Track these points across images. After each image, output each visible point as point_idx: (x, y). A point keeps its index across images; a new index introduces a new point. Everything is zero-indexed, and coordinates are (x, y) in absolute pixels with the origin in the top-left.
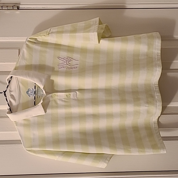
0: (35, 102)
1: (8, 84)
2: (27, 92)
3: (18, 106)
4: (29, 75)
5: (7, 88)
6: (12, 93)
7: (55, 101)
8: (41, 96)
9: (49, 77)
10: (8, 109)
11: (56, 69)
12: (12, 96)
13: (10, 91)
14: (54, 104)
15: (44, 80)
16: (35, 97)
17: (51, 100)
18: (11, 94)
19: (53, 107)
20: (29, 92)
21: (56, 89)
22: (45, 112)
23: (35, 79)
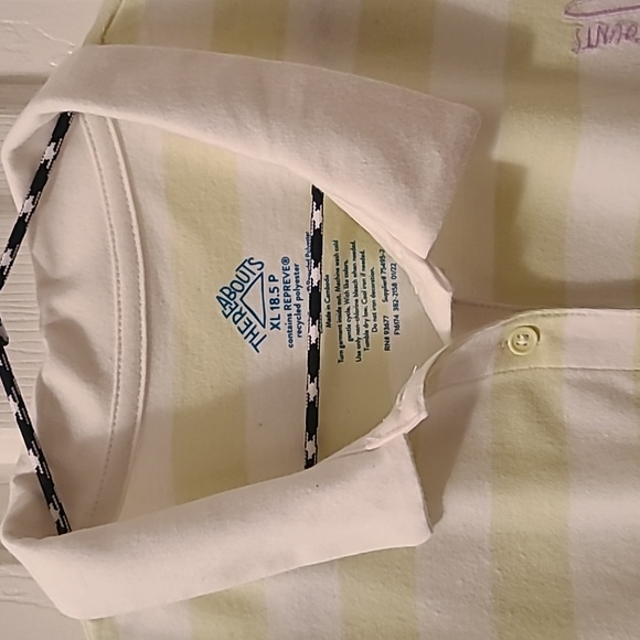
0: (312, 409)
1: (21, 204)
2: (230, 298)
3: (125, 447)
4: (261, 104)
5: (14, 242)
6: (69, 306)
7: (535, 403)
8: (377, 338)
9: (486, 127)
10: (21, 479)
11: (552, 47)
12: (71, 341)
13: (49, 284)
14: (519, 429)
15: (433, 163)
16: (314, 351)
17: (486, 384)
18: (51, 311)
19: (508, 468)
20: (253, 299)
21: (541, 263)
22: (434, 511)
23: (341, 152)
